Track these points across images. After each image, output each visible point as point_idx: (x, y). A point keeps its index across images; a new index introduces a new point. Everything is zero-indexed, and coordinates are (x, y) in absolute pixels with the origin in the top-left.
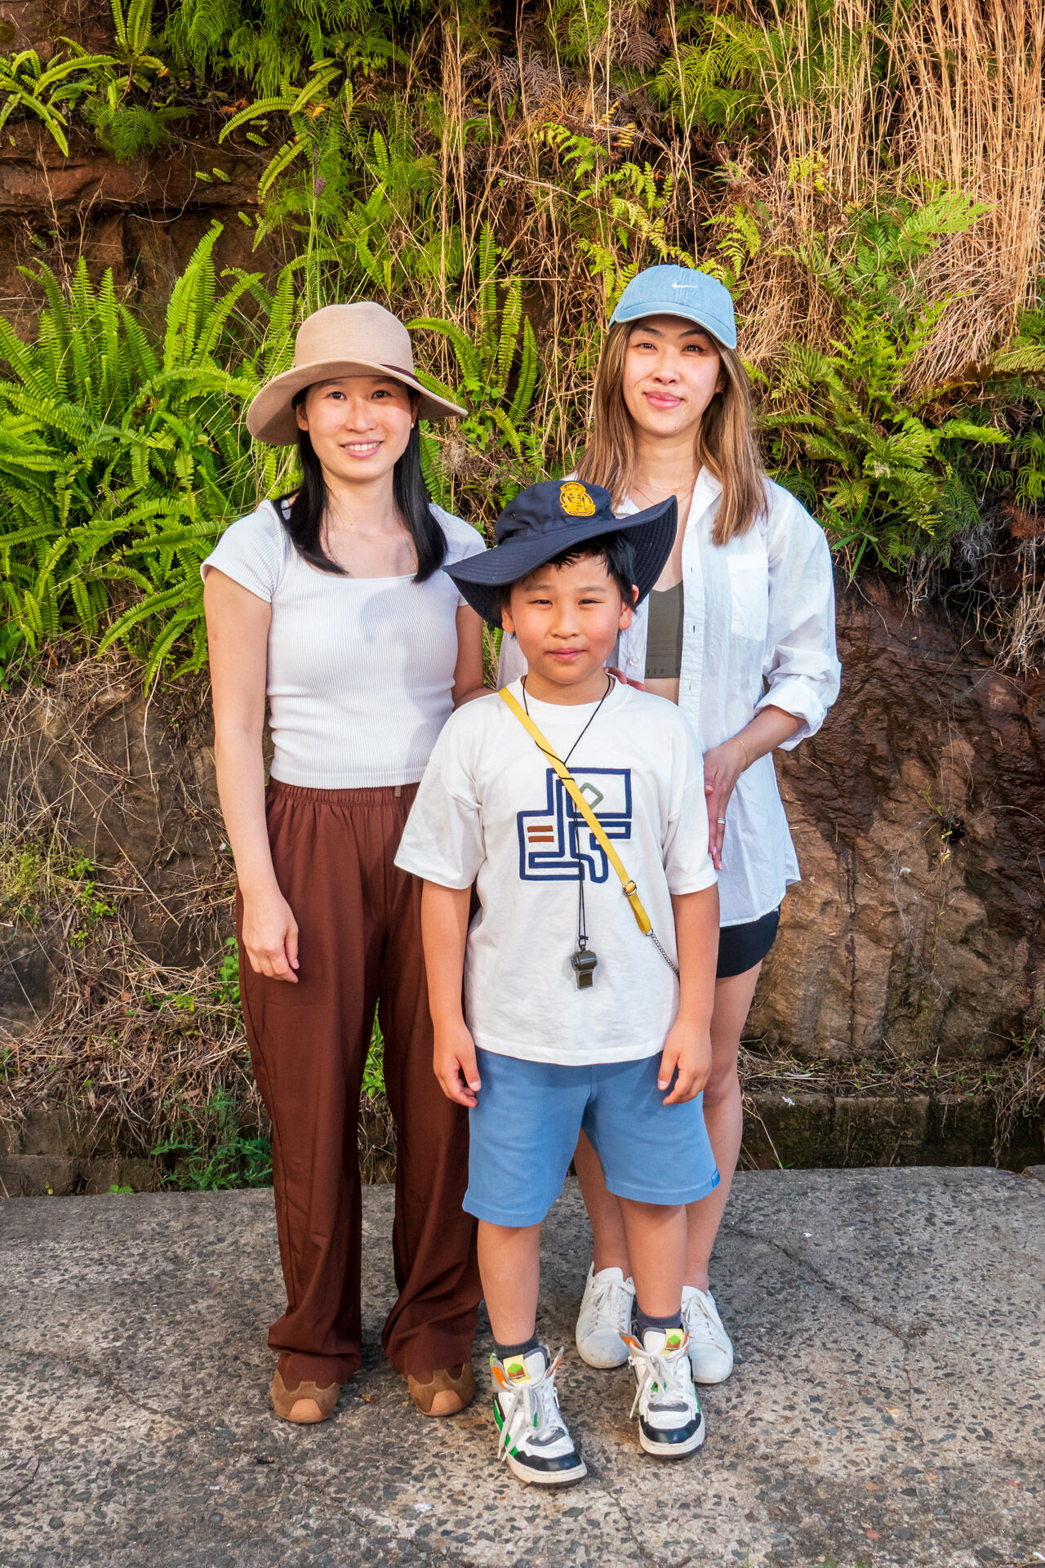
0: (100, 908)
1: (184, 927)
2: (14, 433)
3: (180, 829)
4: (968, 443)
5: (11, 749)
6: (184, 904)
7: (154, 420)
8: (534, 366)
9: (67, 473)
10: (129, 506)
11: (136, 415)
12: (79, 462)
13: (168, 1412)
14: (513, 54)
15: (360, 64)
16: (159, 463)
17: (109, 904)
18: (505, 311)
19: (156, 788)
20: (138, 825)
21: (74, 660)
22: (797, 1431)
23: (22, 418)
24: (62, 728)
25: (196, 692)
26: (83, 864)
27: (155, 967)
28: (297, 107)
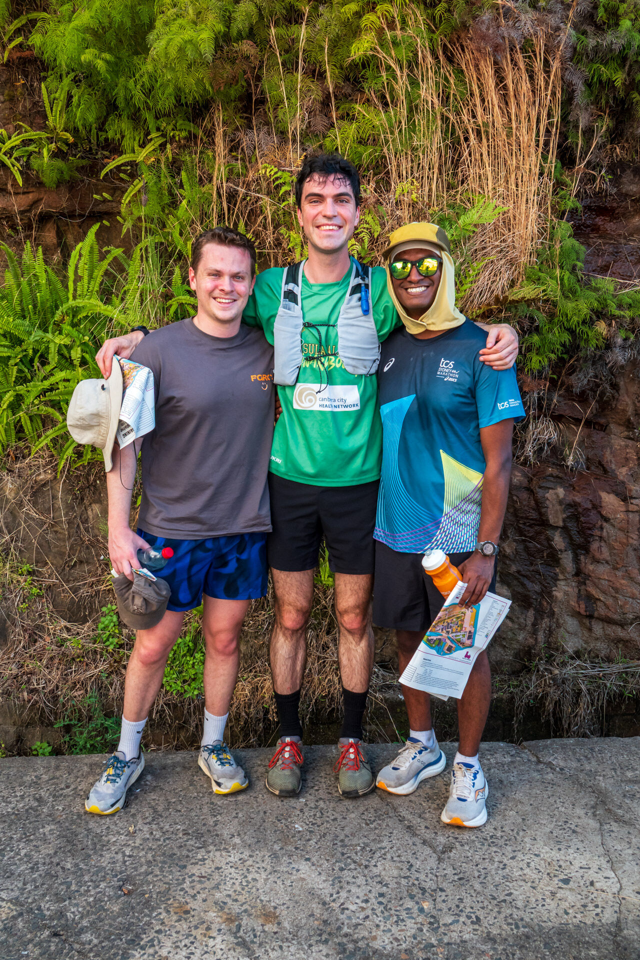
0: (35, 591)
1: (80, 601)
3: (79, 548)
6: (80, 589)
9: (16, 357)
10: (51, 375)
11: (56, 325)
12: (23, 351)
14: (252, 128)
15: (174, 135)
16: (63, 351)
17: (40, 589)
19: (65, 526)
20: (56, 546)
21: (25, 457)
24: (17, 494)
25: (88, 474)
26: (26, 567)
27: (63, 623)
28: (140, 158)
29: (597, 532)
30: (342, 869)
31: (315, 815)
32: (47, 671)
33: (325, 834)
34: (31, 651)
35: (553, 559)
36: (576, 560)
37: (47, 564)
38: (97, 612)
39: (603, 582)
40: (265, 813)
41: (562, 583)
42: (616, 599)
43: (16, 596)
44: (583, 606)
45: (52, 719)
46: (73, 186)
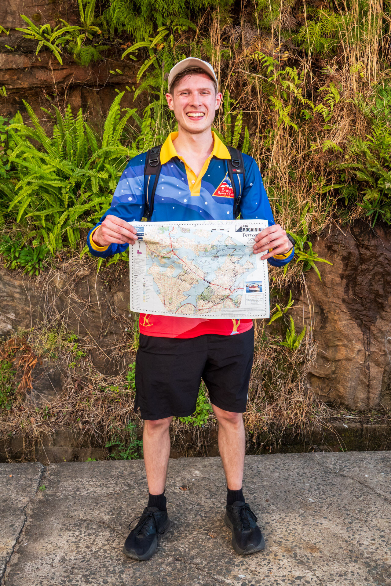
0: (80, 353)
1: (112, 361)
2: (45, 172)
3: (109, 323)
5: (44, 293)
6: (112, 352)
7: (99, 166)
8: (248, 145)
9: (66, 187)
10: (89, 200)
11: (91, 164)
12: (70, 183)
14: (239, 25)
15: (177, 29)
16: (102, 183)
17: (84, 352)
18: (236, 124)
19: (100, 308)
20: (93, 322)
21: (67, 259)
23: (49, 166)
24: (64, 285)
25: (115, 271)
26: (74, 337)
27: (102, 376)
28: (152, 46)
30: (350, 523)
31: (320, 493)
32: (94, 409)
33: (331, 504)
34: (80, 395)
37: (87, 334)
38: (125, 368)
40: (285, 492)
43: (67, 357)
45: (100, 441)
46: (94, 64)
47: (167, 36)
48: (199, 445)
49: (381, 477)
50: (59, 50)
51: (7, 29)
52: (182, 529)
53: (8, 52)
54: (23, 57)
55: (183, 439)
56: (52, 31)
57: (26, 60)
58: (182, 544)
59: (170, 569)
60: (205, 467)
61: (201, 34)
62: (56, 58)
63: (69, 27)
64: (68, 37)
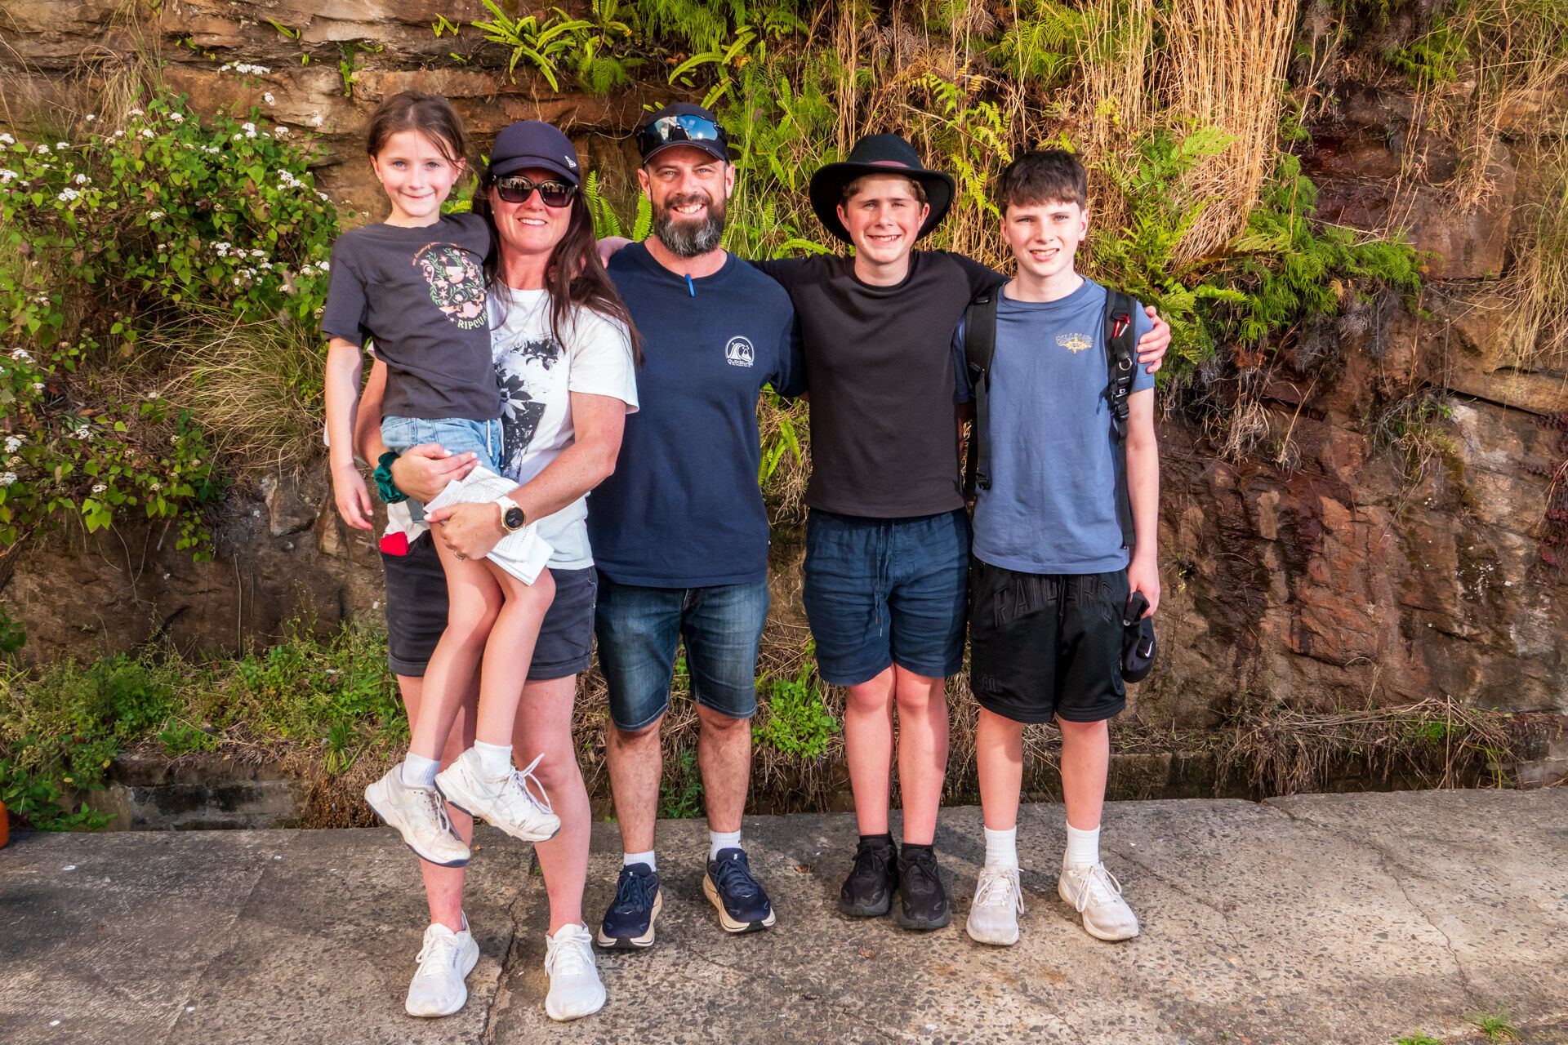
4: (1210, 300)
13: (732, 966)
14: (889, 24)
15: (773, 30)
22: (1171, 974)
28: (727, 60)
29: (1316, 548)
35: (1263, 580)
36: (1290, 582)
39: (1323, 611)
41: (1272, 612)
42: (1337, 632)
44: (1296, 641)
46: (616, 92)
47: (754, 43)
48: (812, 792)
49: (1159, 846)
50: (551, 63)
51: (454, 24)
52: (810, 943)
53: (455, 66)
54: (483, 75)
55: (783, 781)
56: (539, 29)
57: (489, 82)
58: (814, 969)
59: (797, 1016)
60: (837, 830)
61: (817, 41)
62: (544, 78)
63: (571, 22)
64: (567, 41)
